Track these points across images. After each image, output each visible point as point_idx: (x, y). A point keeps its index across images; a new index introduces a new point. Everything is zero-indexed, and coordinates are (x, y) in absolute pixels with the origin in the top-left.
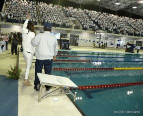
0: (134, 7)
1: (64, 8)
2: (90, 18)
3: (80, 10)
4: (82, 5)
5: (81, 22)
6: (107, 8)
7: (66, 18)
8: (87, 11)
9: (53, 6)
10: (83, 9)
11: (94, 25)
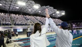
0: (54, 15)
1: (25, 16)
2: (37, 20)
3: (32, 17)
4: (33, 14)
5: (34, 22)
6: (43, 15)
7: (26, 21)
8: (35, 17)
9: (19, 15)
10: (33, 16)
11: (40, 23)
